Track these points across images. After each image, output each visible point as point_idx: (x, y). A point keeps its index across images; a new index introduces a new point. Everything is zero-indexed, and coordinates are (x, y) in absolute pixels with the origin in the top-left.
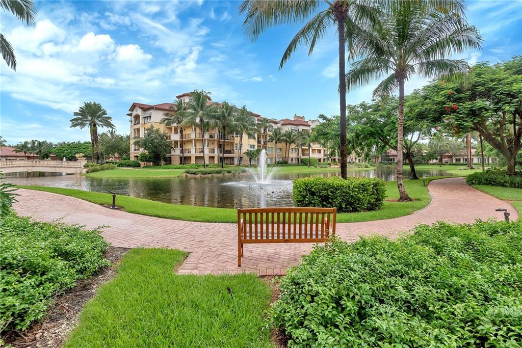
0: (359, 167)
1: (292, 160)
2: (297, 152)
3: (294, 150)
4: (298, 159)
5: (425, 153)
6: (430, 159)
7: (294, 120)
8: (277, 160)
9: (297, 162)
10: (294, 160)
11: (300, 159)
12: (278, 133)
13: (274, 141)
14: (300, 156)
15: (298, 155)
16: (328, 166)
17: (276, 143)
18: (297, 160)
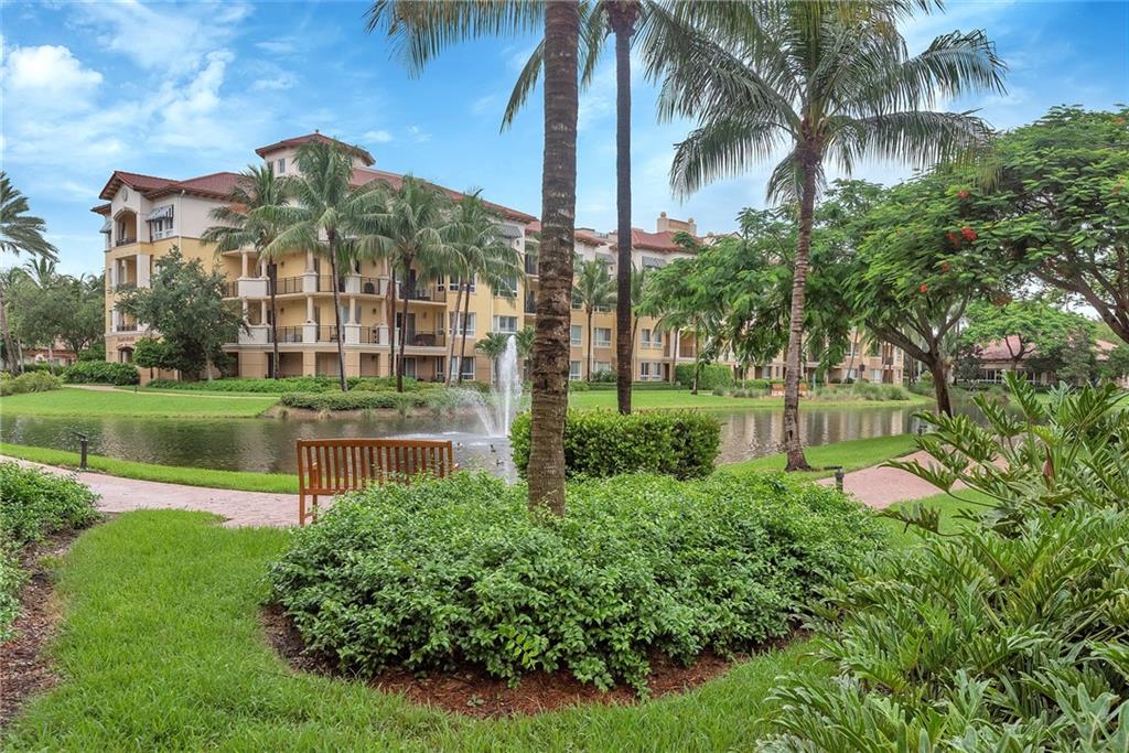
0: (869, 398)
1: (645, 368)
2: (663, 343)
3: (652, 338)
4: (667, 366)
5: (1105, 352)
6: (1120, 375)
7: (658, 234)
8: (595, 369)
9: (661, 378)
10: (652, 368)
11: (671, 368)
12: (597, 277)
13: (584, 306)
14: (672, 356)
15: (667, 353)
16: (761, 391)
17: (589, 312)
18: (663, 369)
